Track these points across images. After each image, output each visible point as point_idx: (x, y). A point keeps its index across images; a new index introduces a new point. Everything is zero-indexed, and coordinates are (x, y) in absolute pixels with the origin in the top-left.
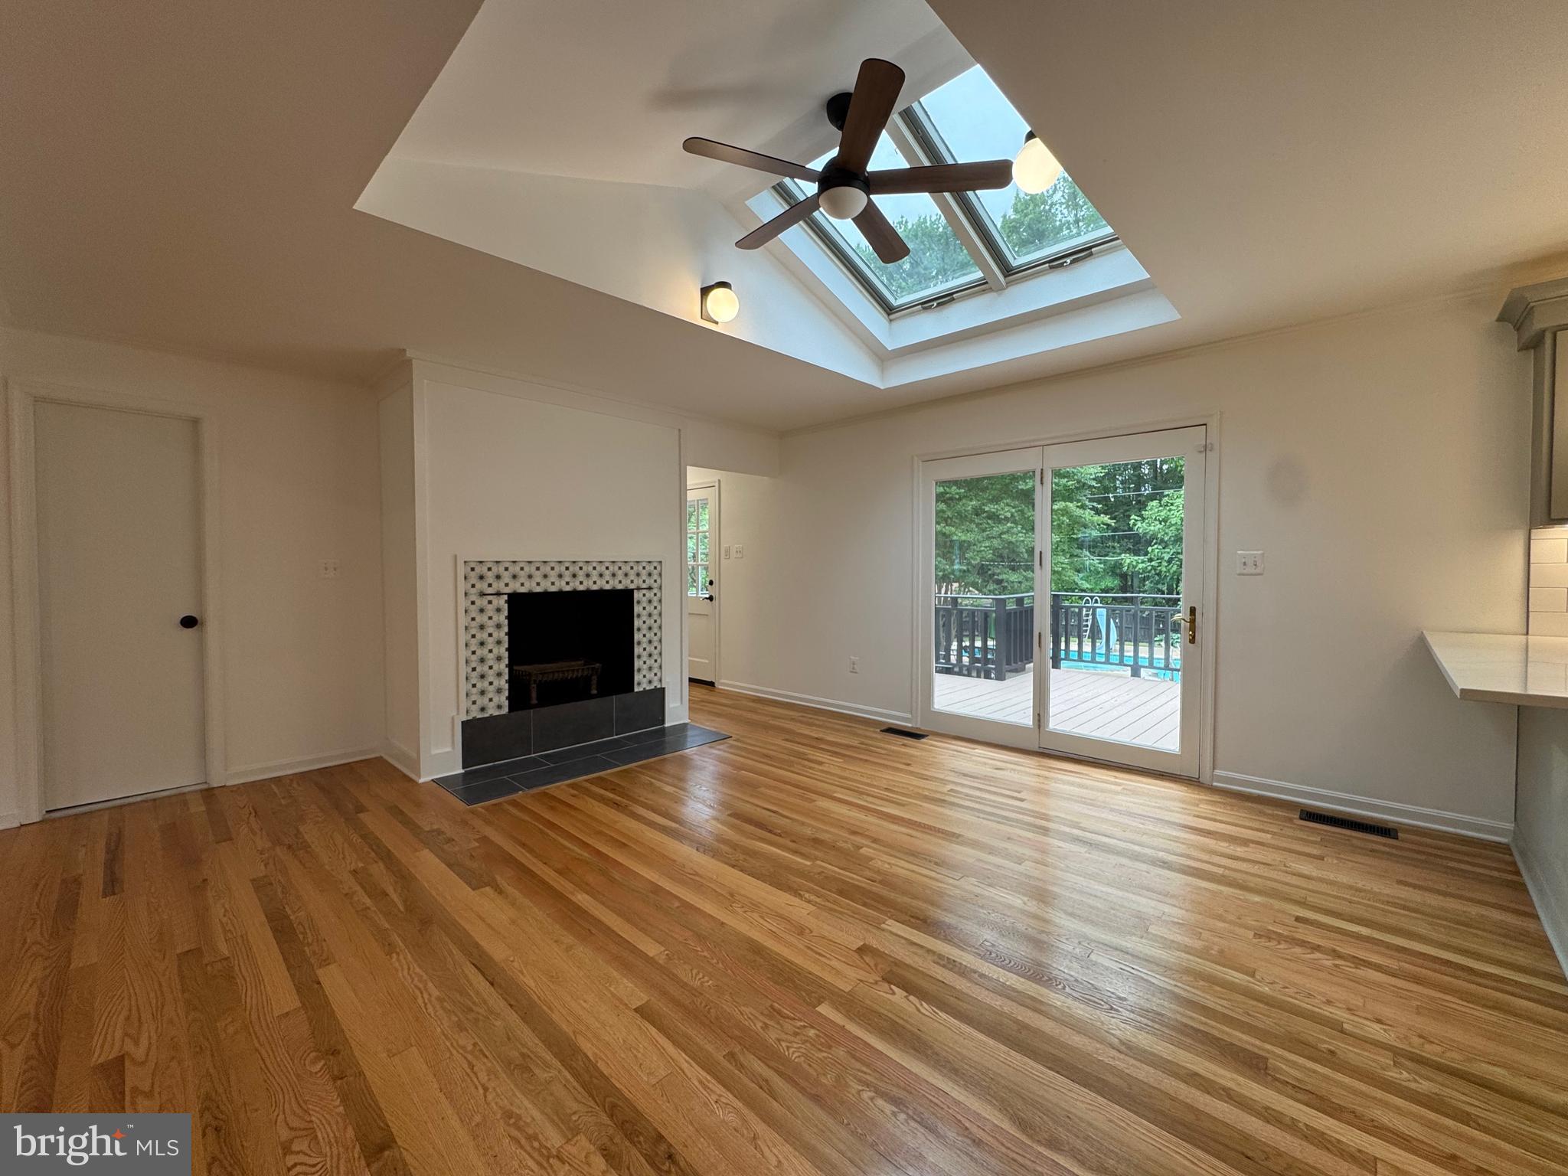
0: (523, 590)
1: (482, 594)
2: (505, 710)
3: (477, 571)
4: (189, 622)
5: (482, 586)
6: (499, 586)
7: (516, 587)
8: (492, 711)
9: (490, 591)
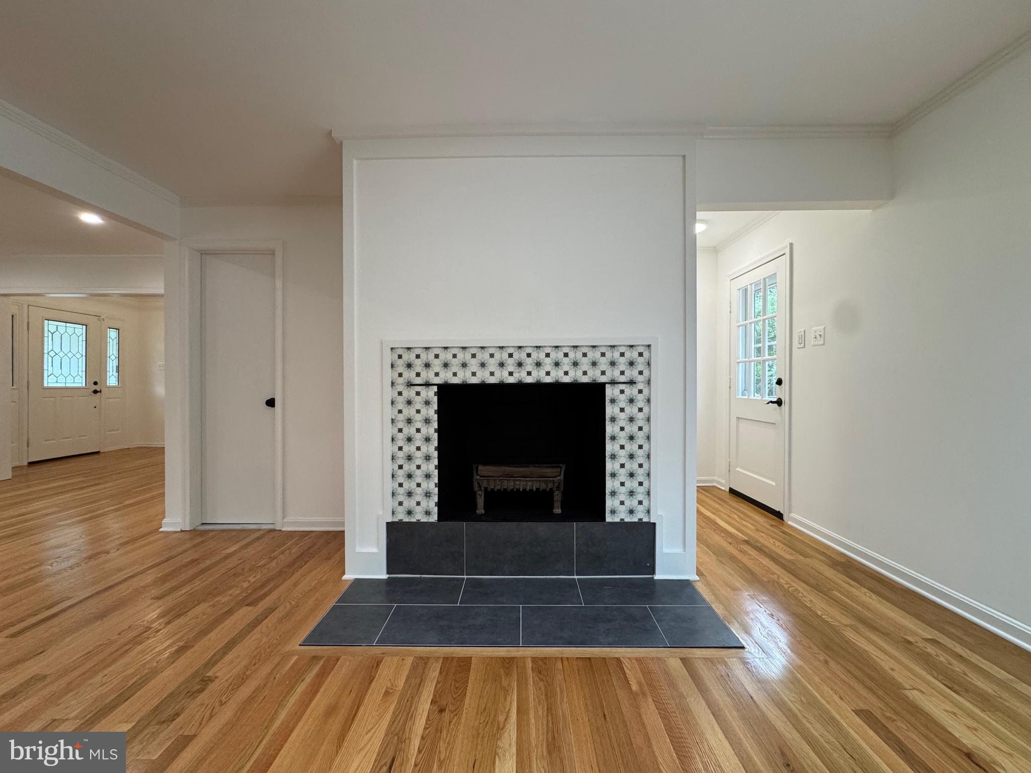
0: (455, 381)
1: (410, 385)
2: (434, 518)
3: (405, 359)
4: (272, 403)
5: (410, 375)
6: (428, 376)
7: (446, 377)
8: (419, 516)
9: (419, 381)
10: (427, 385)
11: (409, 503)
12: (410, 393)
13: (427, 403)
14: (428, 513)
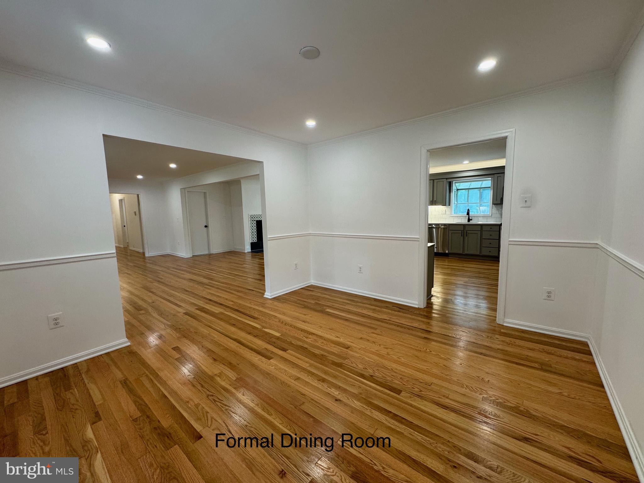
0: (258, 220)
1: (252, 221)
2: (256, 241)
3: (252, 217)
4: (206, 226)
5: (252, 219)
6: (255, 219)
7: (257, 219)
8: (255, 241)
9: (253, 220)
10: (255, 221)
11: (253, 239)
12: (252, 222)
13: (255, 223)
14: (256, 240)
